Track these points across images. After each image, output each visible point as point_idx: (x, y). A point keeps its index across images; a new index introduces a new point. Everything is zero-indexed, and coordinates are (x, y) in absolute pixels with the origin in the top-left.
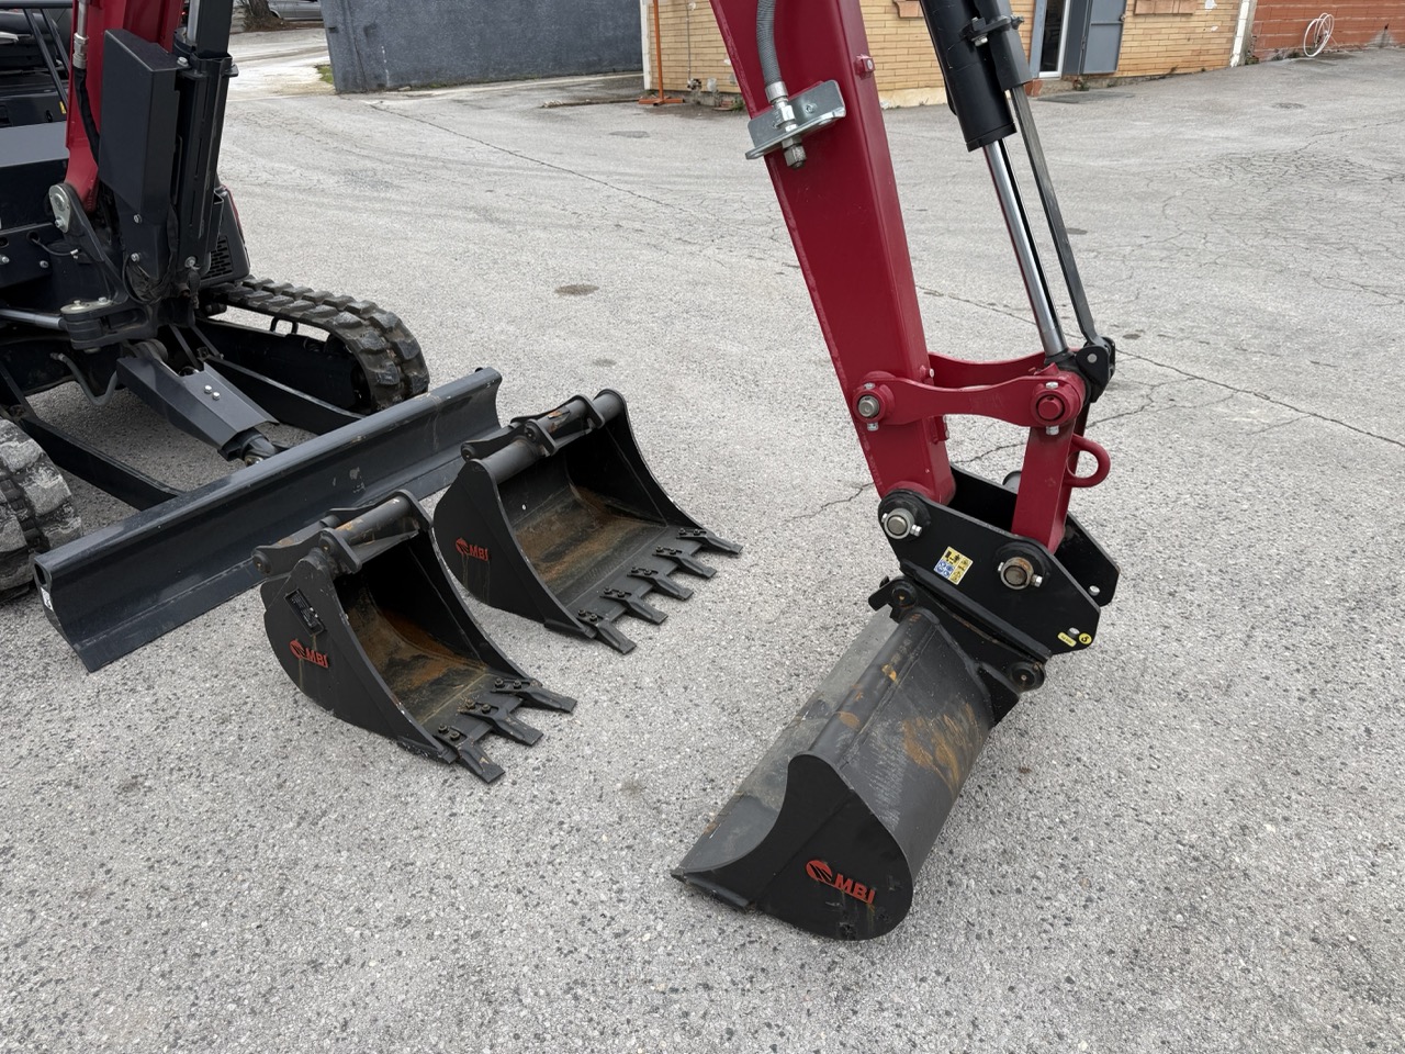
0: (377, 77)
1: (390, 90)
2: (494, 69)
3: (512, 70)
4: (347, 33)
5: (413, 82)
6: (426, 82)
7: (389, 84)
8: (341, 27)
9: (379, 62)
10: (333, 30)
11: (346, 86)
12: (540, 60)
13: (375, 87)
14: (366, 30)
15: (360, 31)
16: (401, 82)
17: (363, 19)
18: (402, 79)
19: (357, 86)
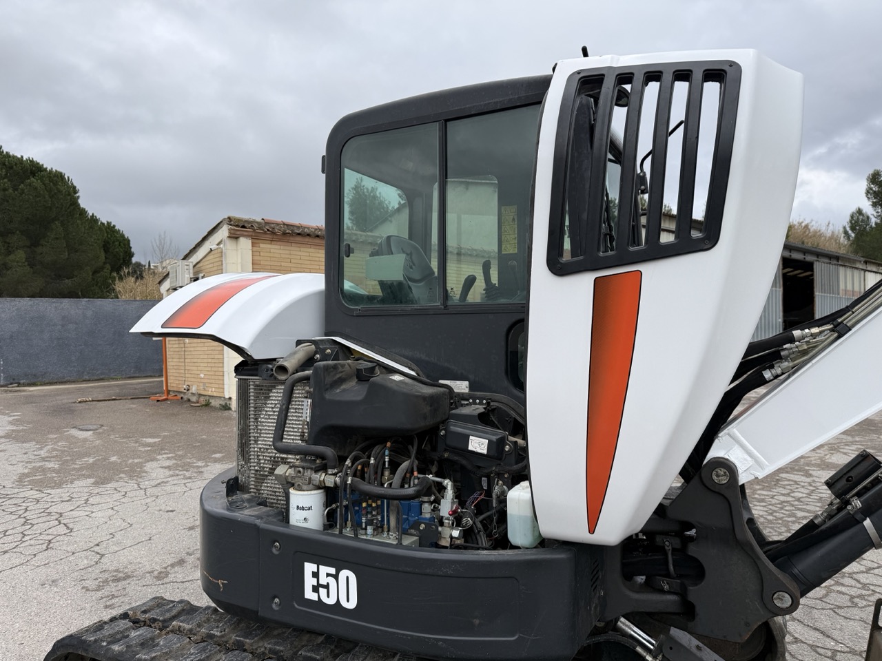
2: (88, 373)
3: (102, 374)
5: (22, 382)
6: (32, 381)
12: (124, 367)
16: (12, 381)
18: (14, 379)
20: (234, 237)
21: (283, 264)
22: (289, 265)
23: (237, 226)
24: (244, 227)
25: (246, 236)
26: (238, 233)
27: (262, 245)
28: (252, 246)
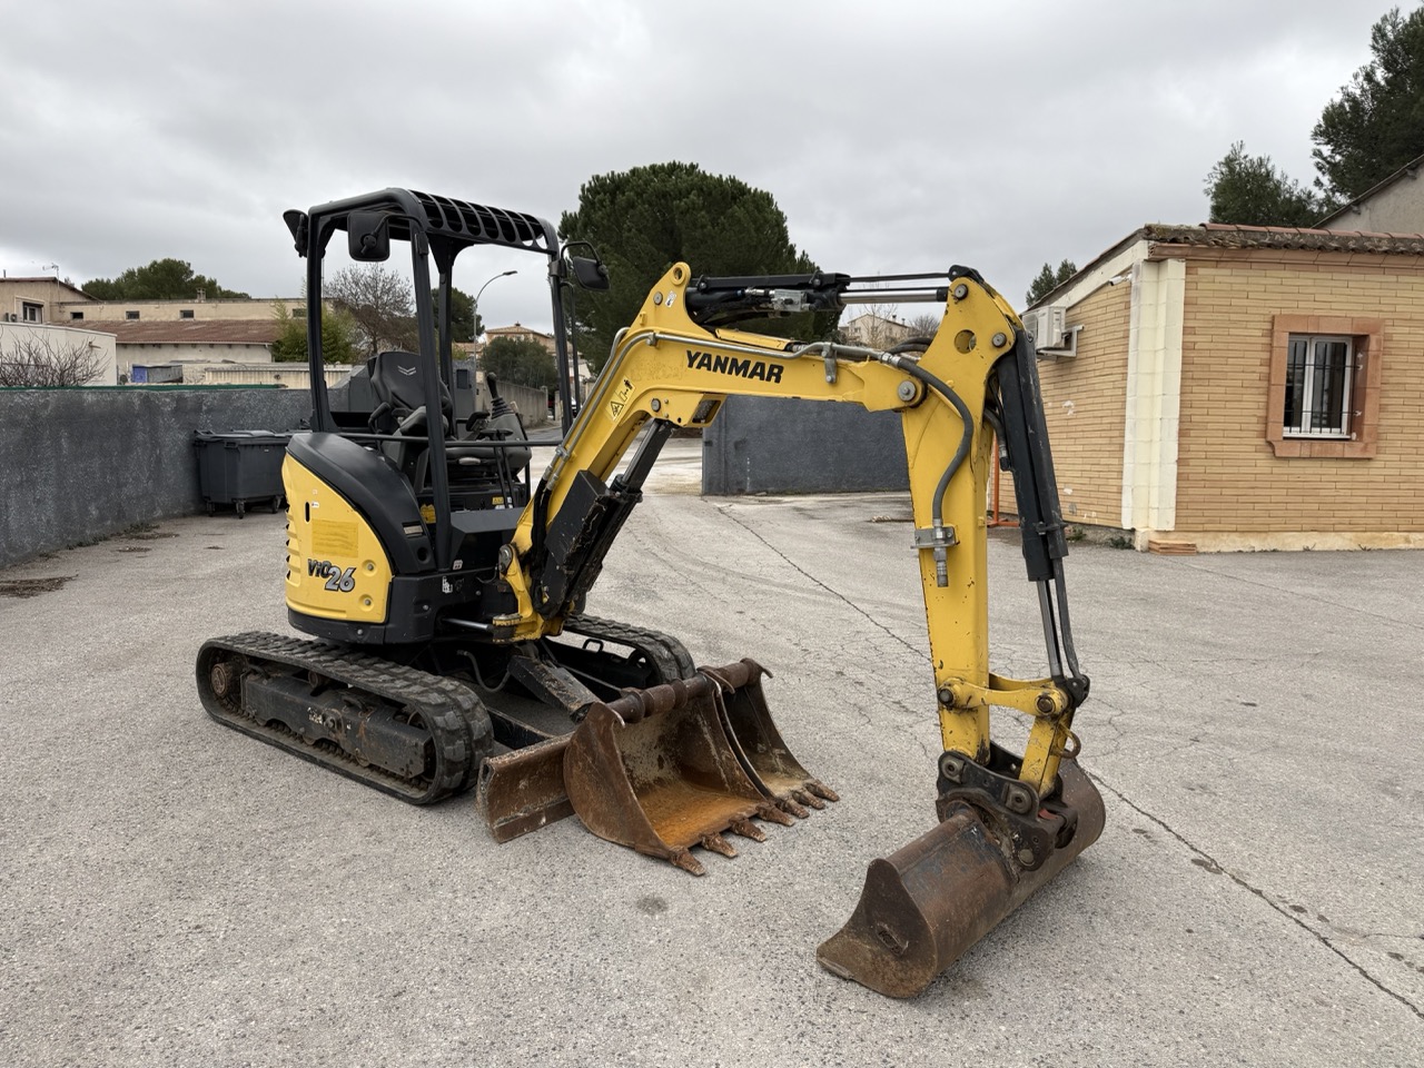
0: (738, 483)
1: (748, 494)
4: (719, 446)
5: (770, 489)
6: (782, 489)
7: (748, 489)
8: (715, 441)
9: (743, 470)
10: (708, 444)
11: (710, 489)
13: (735, 491)
14: (736, 445)
15: (731, 445)
16: (759, 488)
17: (735, 436)
18: (761, 486)
19: (720, 491)
20: (1156, 261)
21: (1234, 302)
22: (1246, 302)
23: (1162, 240)
24: (1174, 241)
25: (1177, 257)
26: (1166, 252)
27: (1201, 271)
28: (1187, 274)
